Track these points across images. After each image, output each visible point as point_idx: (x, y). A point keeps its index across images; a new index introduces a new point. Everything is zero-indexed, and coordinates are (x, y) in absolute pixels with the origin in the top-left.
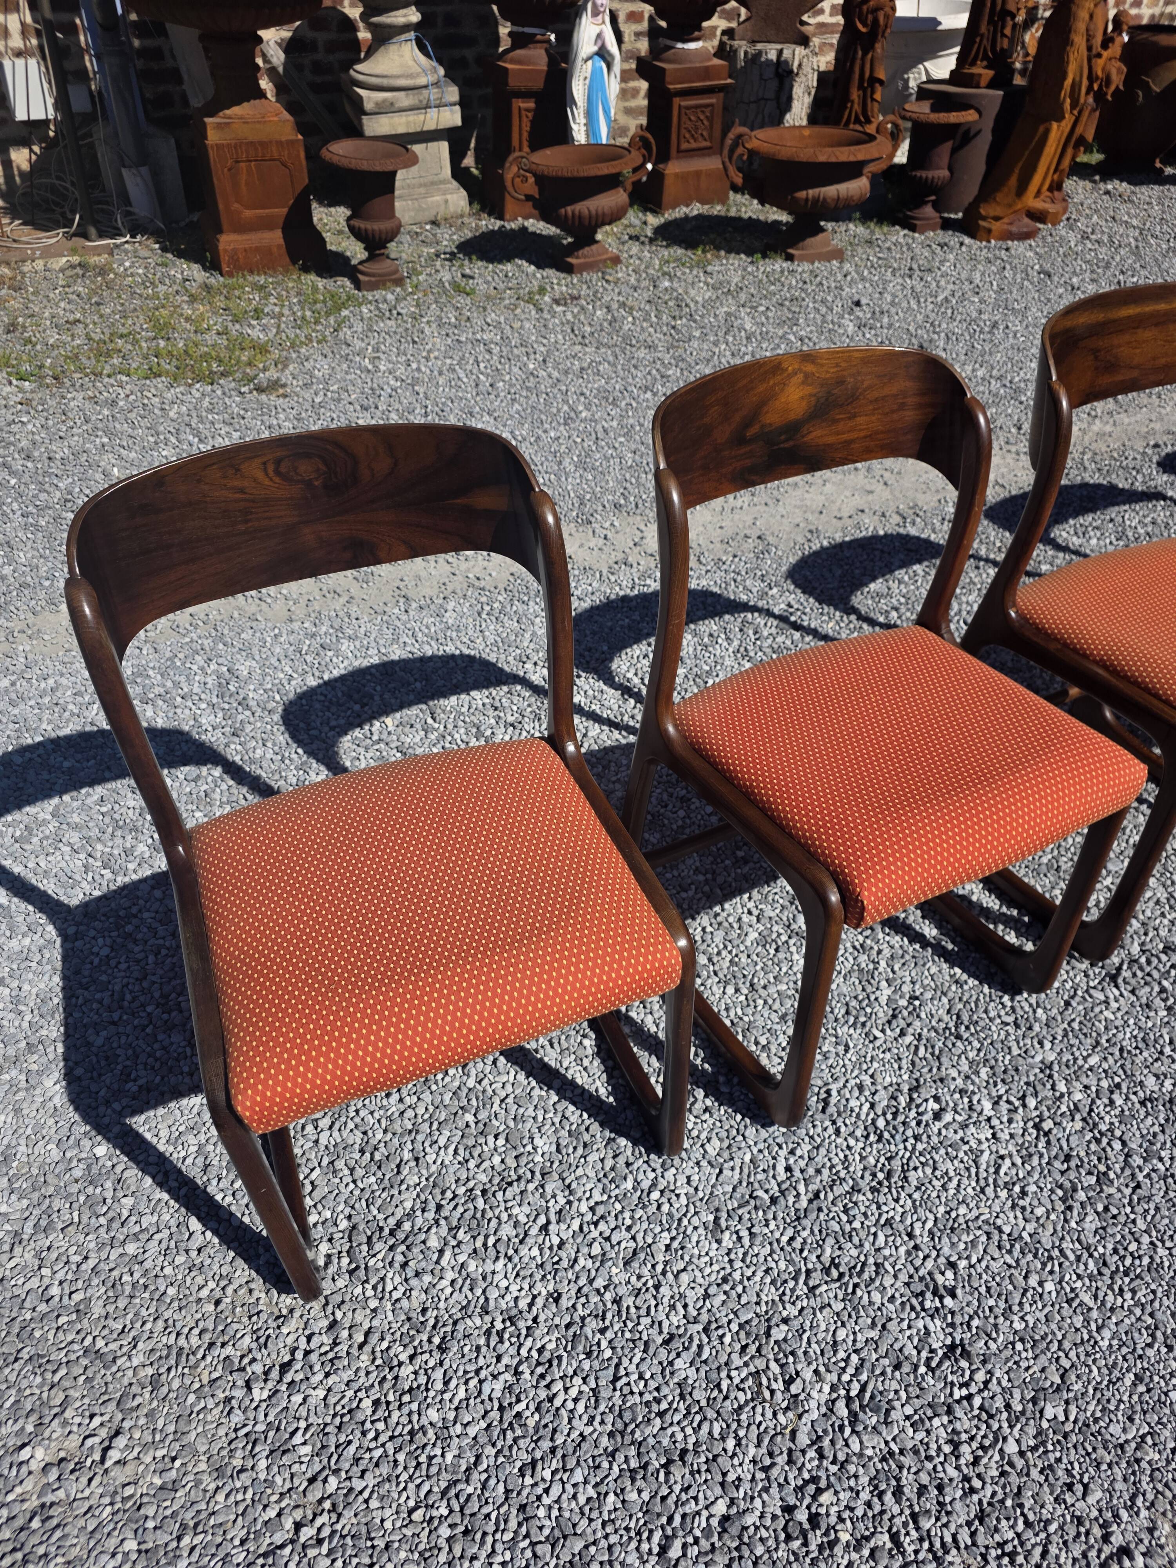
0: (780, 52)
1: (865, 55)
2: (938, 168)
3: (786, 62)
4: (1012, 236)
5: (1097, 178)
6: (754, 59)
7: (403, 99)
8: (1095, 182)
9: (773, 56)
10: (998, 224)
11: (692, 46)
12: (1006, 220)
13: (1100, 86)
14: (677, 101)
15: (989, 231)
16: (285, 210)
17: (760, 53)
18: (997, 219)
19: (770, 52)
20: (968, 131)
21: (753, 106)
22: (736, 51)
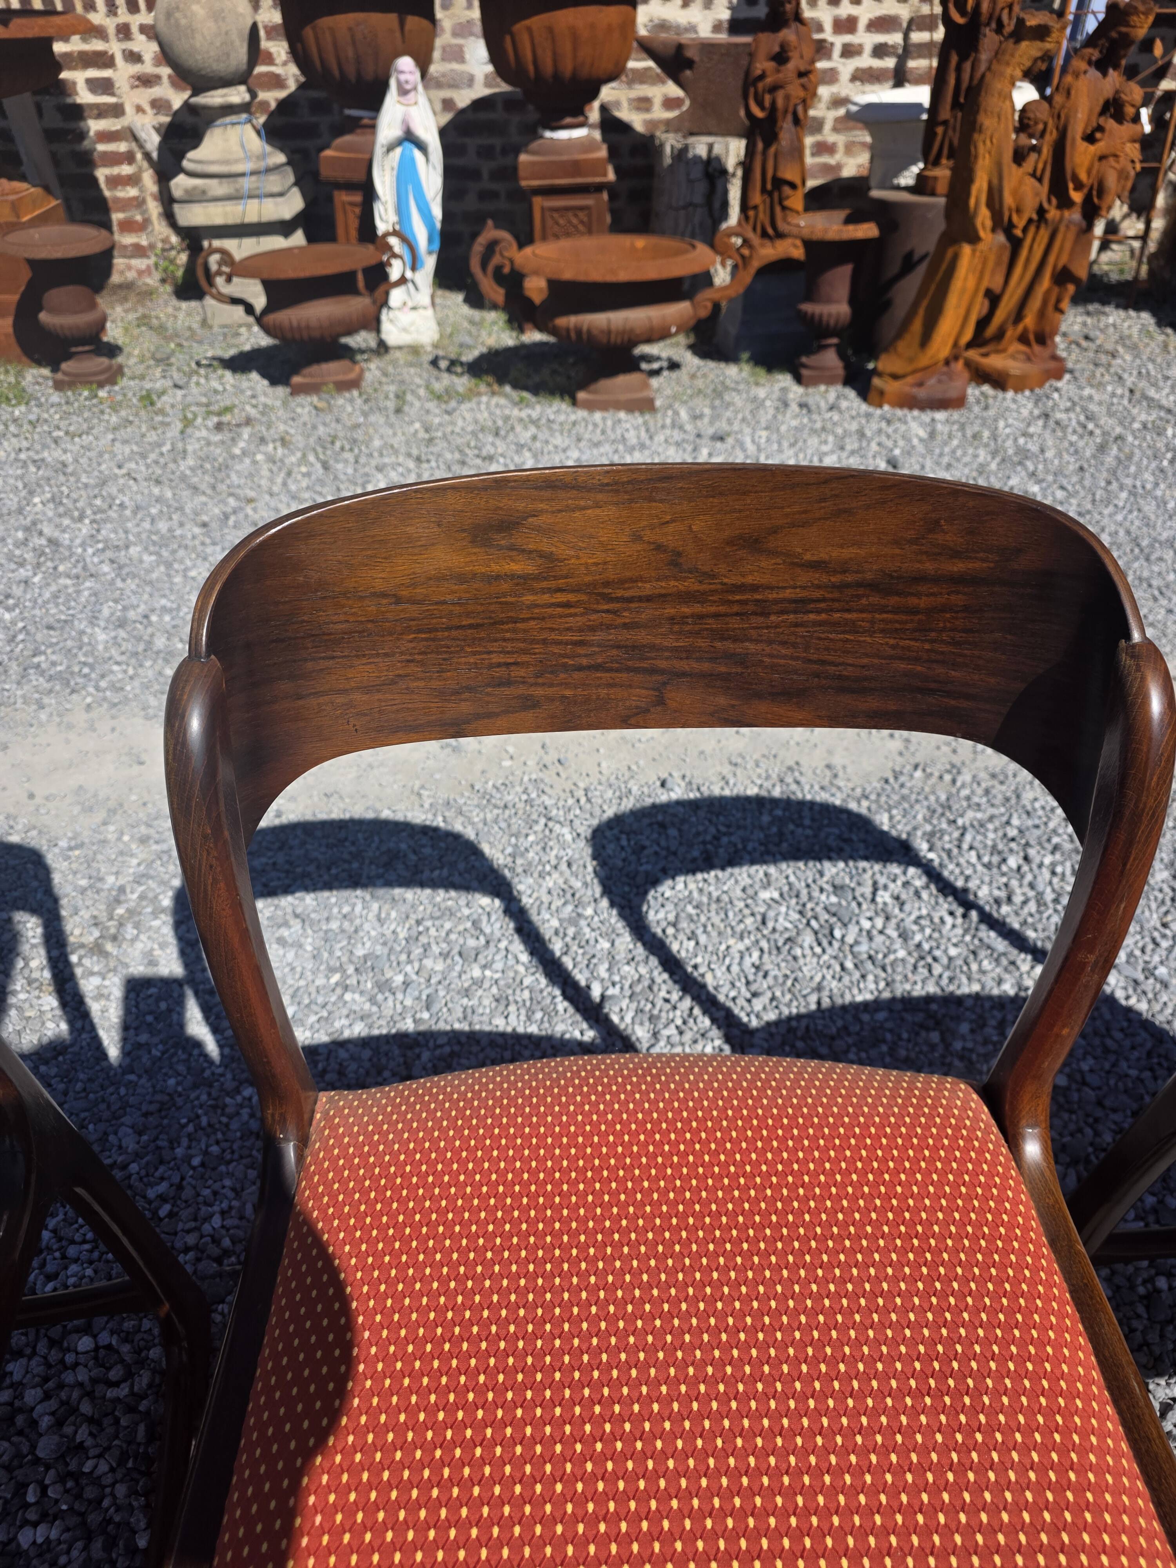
0: (711, 147)
1: (767, 147)
3: (718, 159)
6: (681, 154)
7: (216, 187)
9: (701, 151)
10: (896, 383)
11: (563, 135)
12: (910, 380)
13: (1087, 198)
14: (538, 202)
15: (881, 393)
16: (16, 297)
17: (685, 149)
18: (895, 377)
19: (700, 147)
20: (910, 254)
21: (682, 213)
22: (662, 145)
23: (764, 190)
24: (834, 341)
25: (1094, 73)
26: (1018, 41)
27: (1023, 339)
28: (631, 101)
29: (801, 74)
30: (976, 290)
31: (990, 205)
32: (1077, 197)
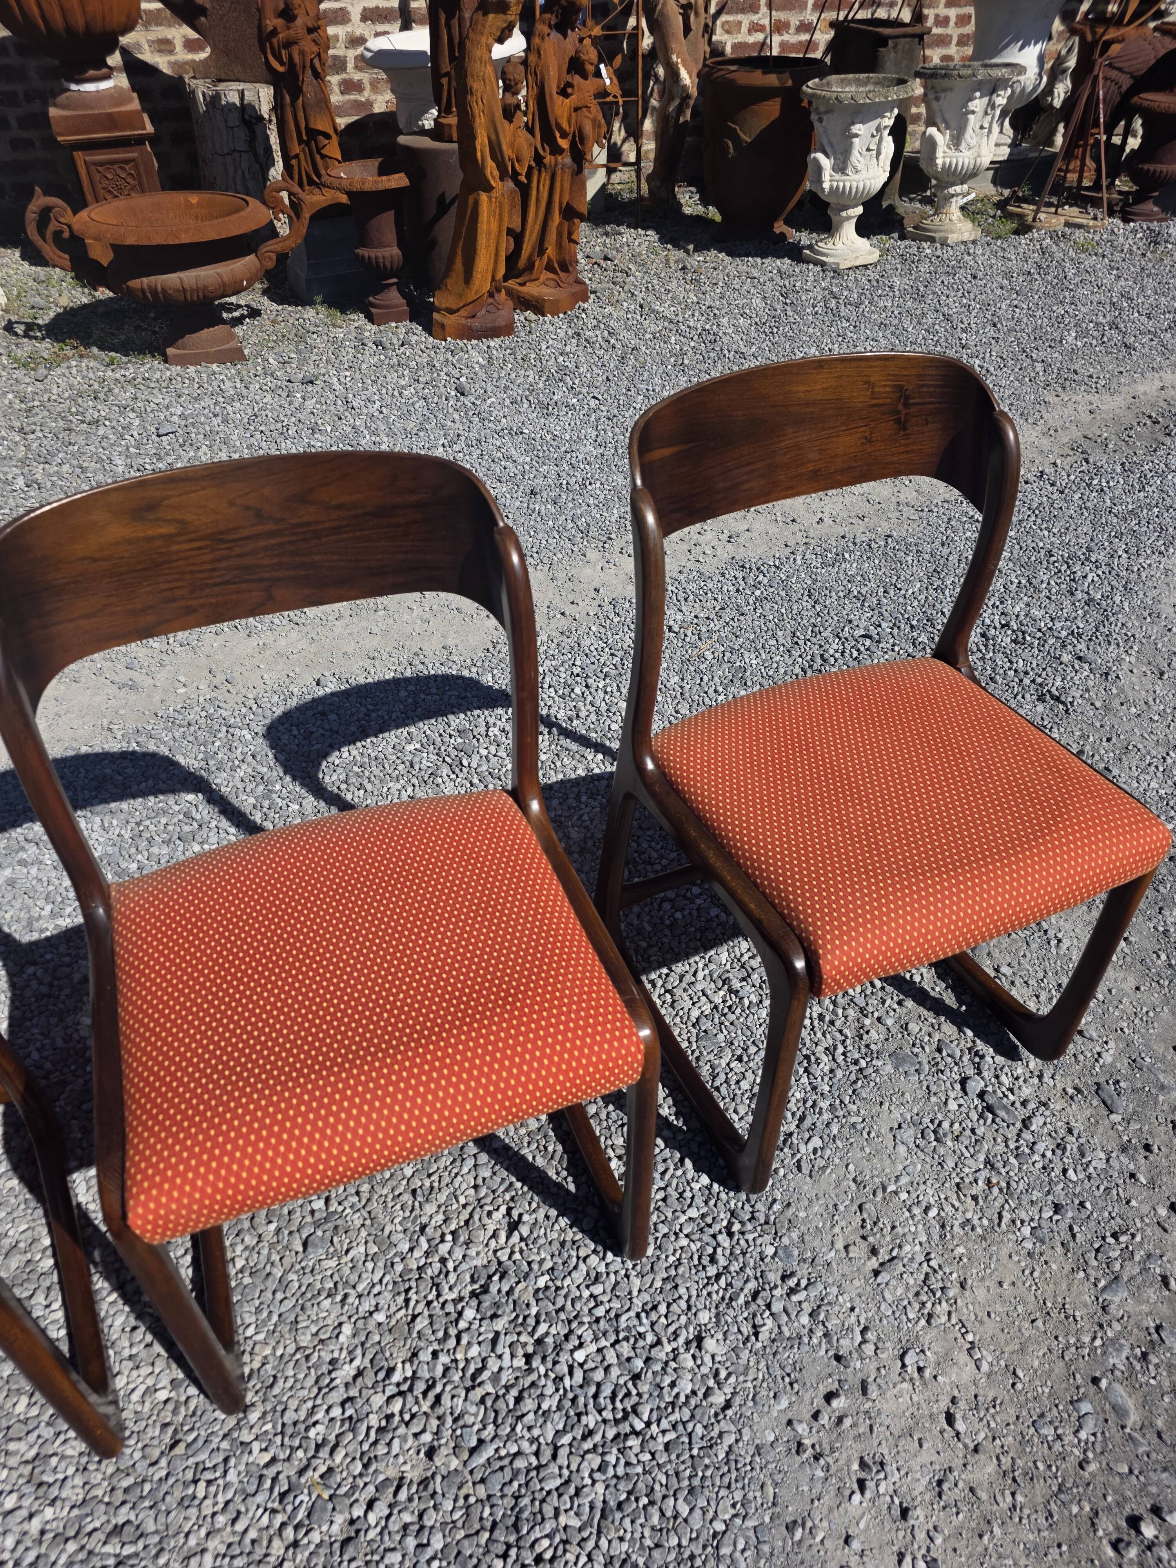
0: (241, 94)
1: (294, 99)
2: (381, 245)
3: (251, 106)
4: (468, 334)
5: (691, 247)
6: (214, 100)
8: (687, 252)
9: (233, 98)
10: (453, 317)
11: (90, 87)
12: (463, 312)
13: (573, 144)
14: (79, 156)
15: (443, 326)
17: (217, 97)
18: (451, 312)
19: (231, 93)
20: (442, 197)
21: (228, 158)
22: (193, 92)
23: (300, 141)
24: (395, 280)
25: (555, 36)
26: (485, 14)
27: (549, 268)
28: (151, 43)
29: (310, 31)
30: (500, 232)
31: (493, 157)
32: (564, 144)
